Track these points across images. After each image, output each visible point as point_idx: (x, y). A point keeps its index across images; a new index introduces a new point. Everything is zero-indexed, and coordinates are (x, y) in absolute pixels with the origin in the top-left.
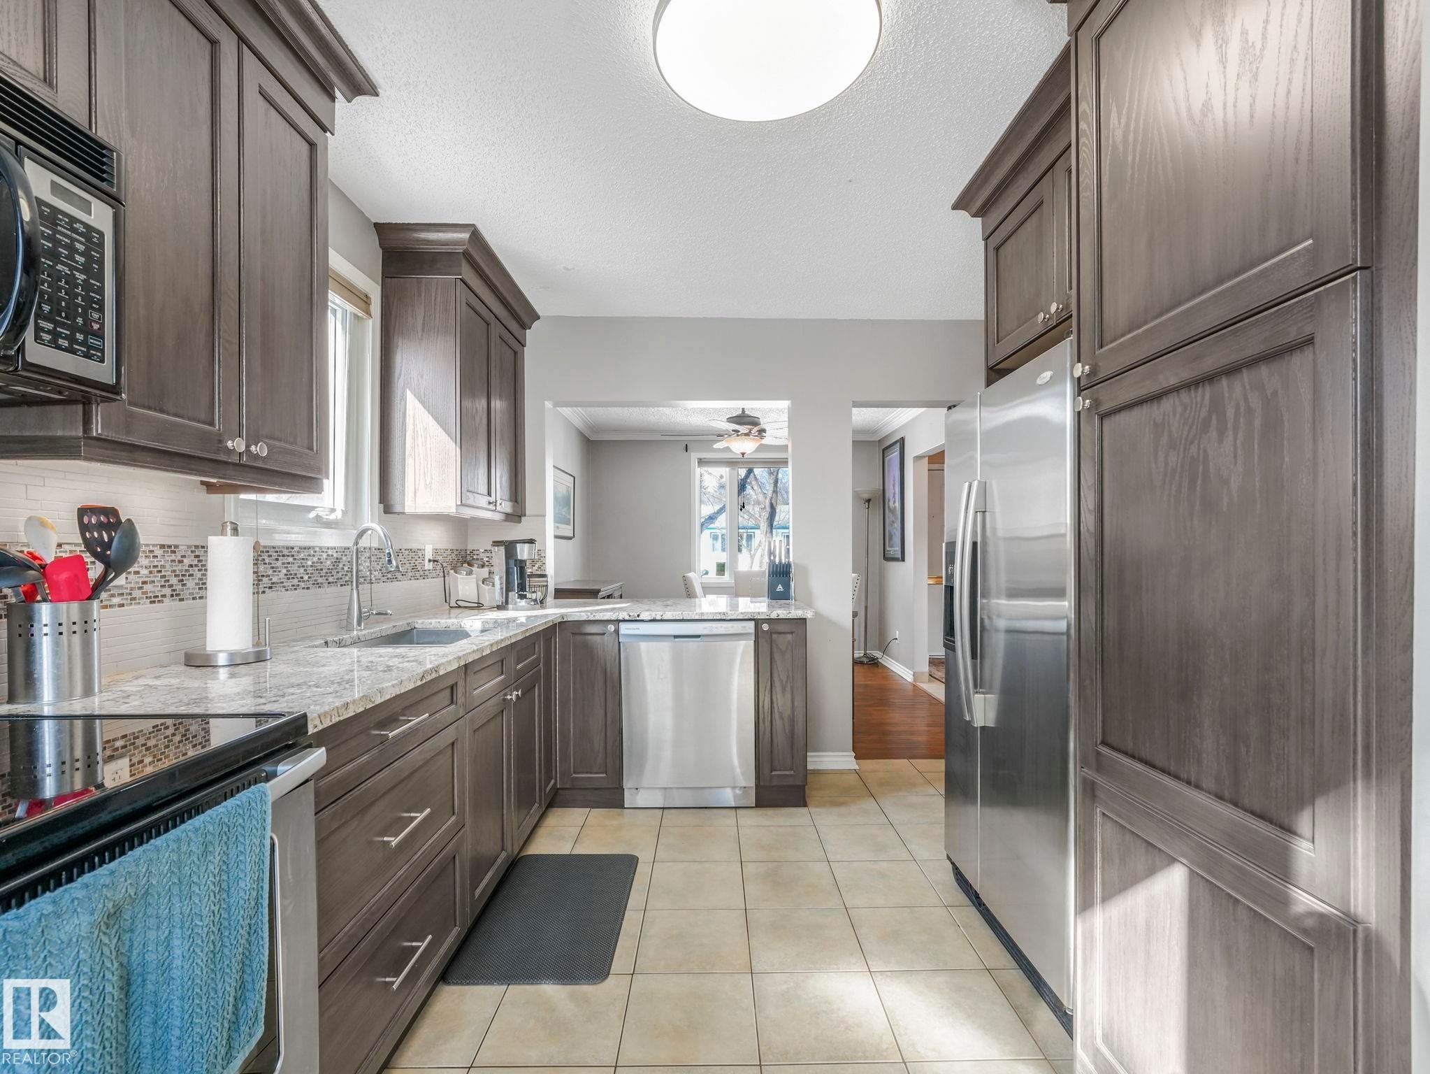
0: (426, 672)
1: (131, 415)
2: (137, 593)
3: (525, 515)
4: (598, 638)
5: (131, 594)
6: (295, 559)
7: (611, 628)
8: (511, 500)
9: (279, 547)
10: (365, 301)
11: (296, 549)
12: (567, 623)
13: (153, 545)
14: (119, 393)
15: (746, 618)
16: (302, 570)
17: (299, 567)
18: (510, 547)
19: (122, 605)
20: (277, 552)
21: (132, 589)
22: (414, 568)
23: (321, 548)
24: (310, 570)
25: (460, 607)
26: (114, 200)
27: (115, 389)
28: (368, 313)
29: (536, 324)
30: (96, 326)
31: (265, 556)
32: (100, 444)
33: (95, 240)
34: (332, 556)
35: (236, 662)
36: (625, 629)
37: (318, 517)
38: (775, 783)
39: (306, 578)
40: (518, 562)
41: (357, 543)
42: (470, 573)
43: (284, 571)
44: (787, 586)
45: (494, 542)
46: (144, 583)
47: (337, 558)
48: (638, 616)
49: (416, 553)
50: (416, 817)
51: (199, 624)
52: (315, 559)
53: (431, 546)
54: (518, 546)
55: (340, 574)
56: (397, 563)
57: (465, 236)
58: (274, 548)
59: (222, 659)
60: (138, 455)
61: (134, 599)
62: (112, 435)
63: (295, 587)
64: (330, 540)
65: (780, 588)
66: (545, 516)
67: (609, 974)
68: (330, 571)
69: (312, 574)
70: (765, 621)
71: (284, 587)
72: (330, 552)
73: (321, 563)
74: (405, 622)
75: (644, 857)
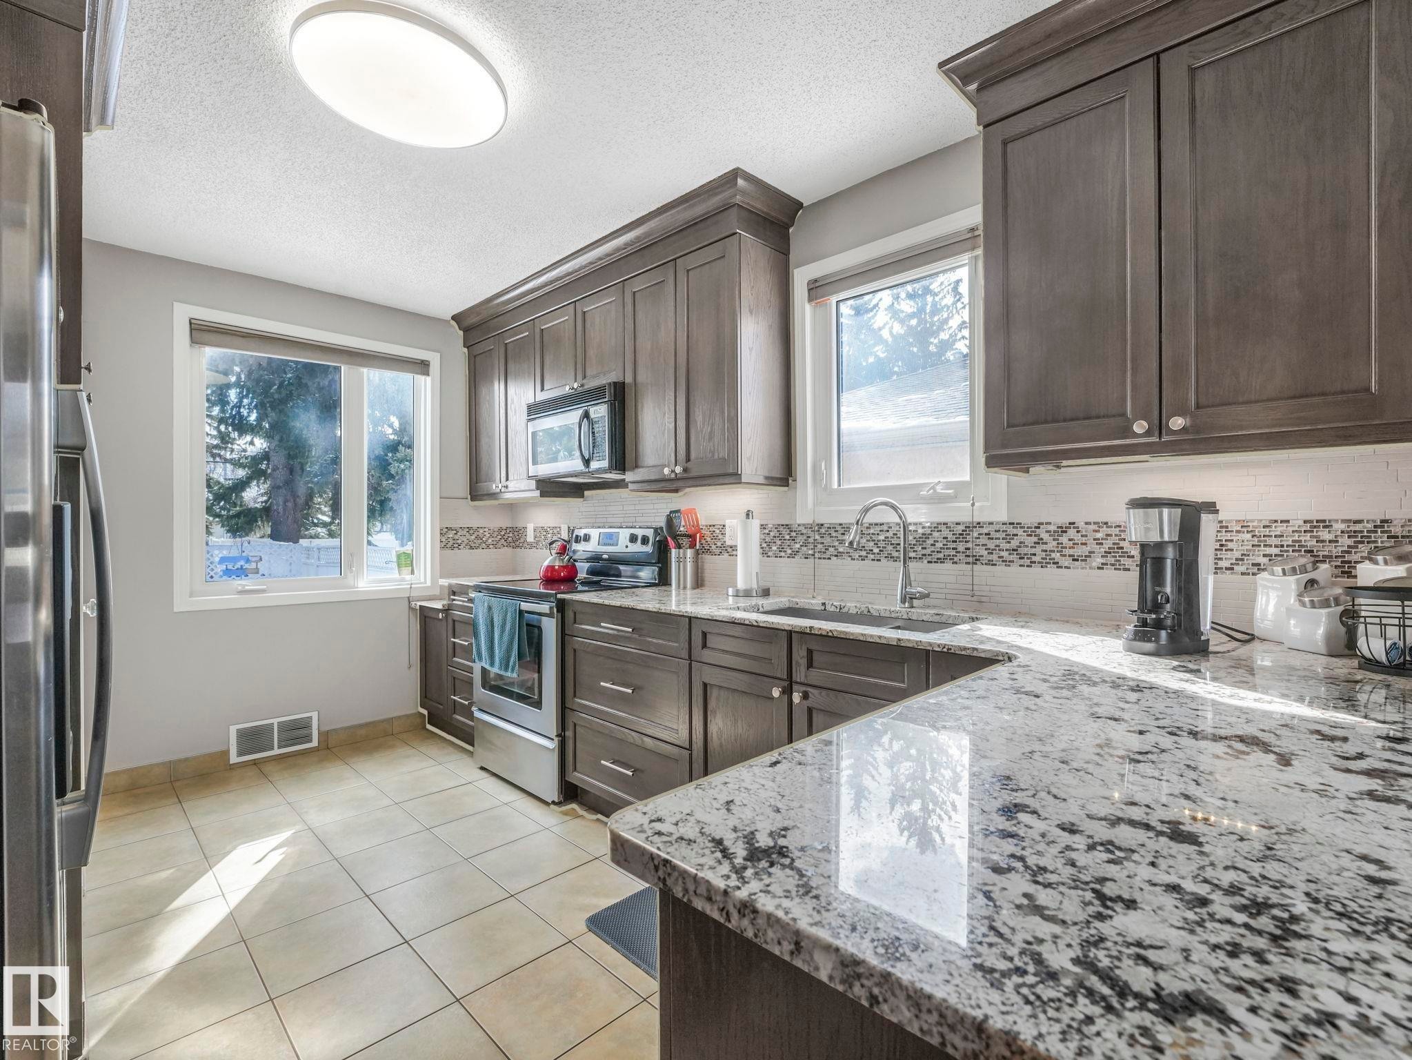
9: (847, 524)
11: (866, 525)
16: (871, 544)
17: (868, 541)
20: (844, 528)
23: (899, 523)
24: (882, 544)
34: (915, 531)
39: (877, 550)
47: (925, 534)
52: (891, 534)
63: (863, 558)
71: (851, 556)
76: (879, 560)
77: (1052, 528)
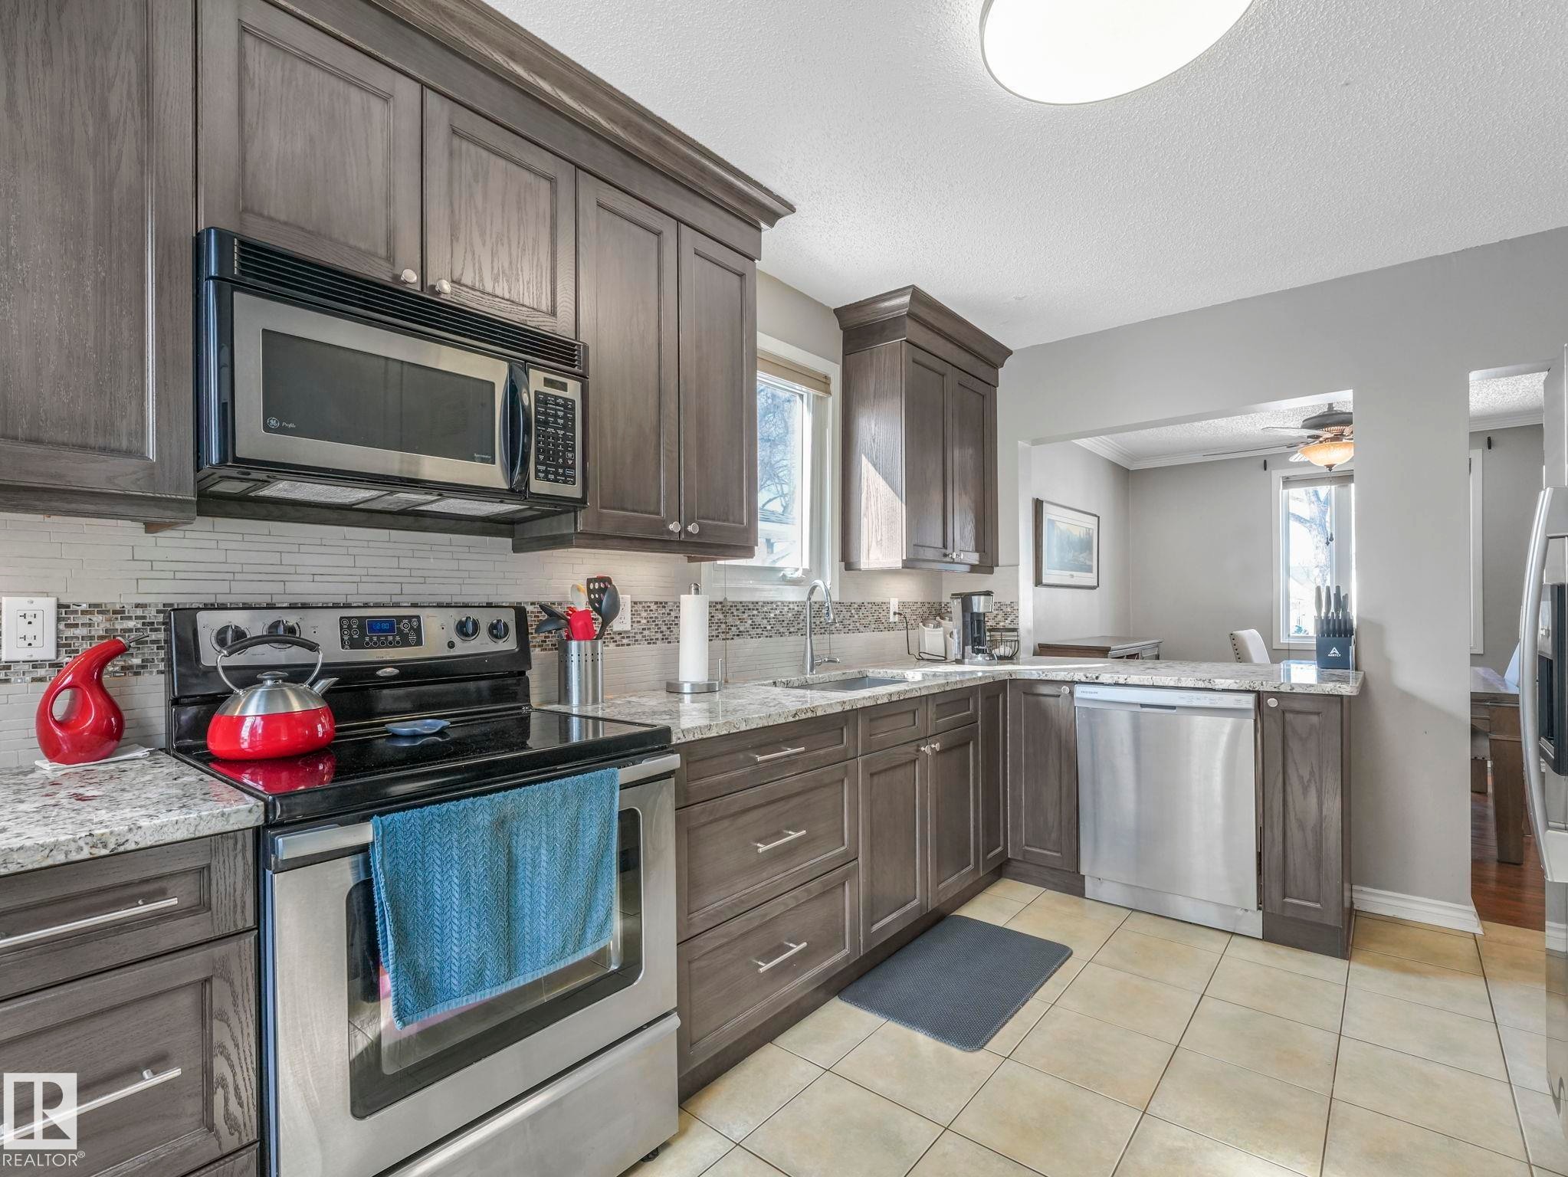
0: (801, 710)
1: (601, 515)
2: (639, 637)
3: (998, 566)
4: (1052, 699)
5: (635, 637)
6: (759, 612)
7: (1066, 689)
8: (977, 551)
9: (746, 602)
10: (822, 382)
11: (760, 604)
12: (1018, 682)
13: (651, 602)
14: (586, 503)
15: (1242, 688)
16: (765, 621)
17: (763, 618)
18: (966, 599)
19: (628, 645)
20: (743, 606)
21: (635, 633)
22: (878, 620)
23: (782, 603)
24: (773, 621)
25: (923, 659)
26: (582, 378)
27: (583, 501)
28: (829, 393)
29: (1009, 361)
30: (570, 462)
31: (734, 610)
32: (584, 536)
33: (570, 406)
34: (793, 609)
35: (699, 691)
36: (1080, 691)
37: (784, 575)
38: (1288, 914)
39: (769, 627)
40: (975, 615)
41: (809, 599)
42: (938, 625)
43: (750, 622)
44: (1345, 651)
45: (953, 595)
46: (644, 629)
47: (798, 612)
48: (1097, 678)
49: (883, 606)
50: (790, 835)
51: (672, 661)
52: (777, 612)
53: (897, 599)
54: (975, 599)
55: (801, 625)
56: (834, 616)
57: (906, 299)
58: (741, 603)
59: (687, 688)
60: (609, 542)
61: (637, 640)
62: (589, 529)
63: (759, 636)
64: (793, 595)
65: (1334, 652)
66: (1019, 565)
67: (982, 1047)
68: (790, 623)
69: (774, 624)
70: (1272, 694)
71: (750, 635)
72: (791, 606)
73: (783, 615)
74: (856, 671)
75: (1080, 953)
76: (771, 637)
77: (856, 606)
